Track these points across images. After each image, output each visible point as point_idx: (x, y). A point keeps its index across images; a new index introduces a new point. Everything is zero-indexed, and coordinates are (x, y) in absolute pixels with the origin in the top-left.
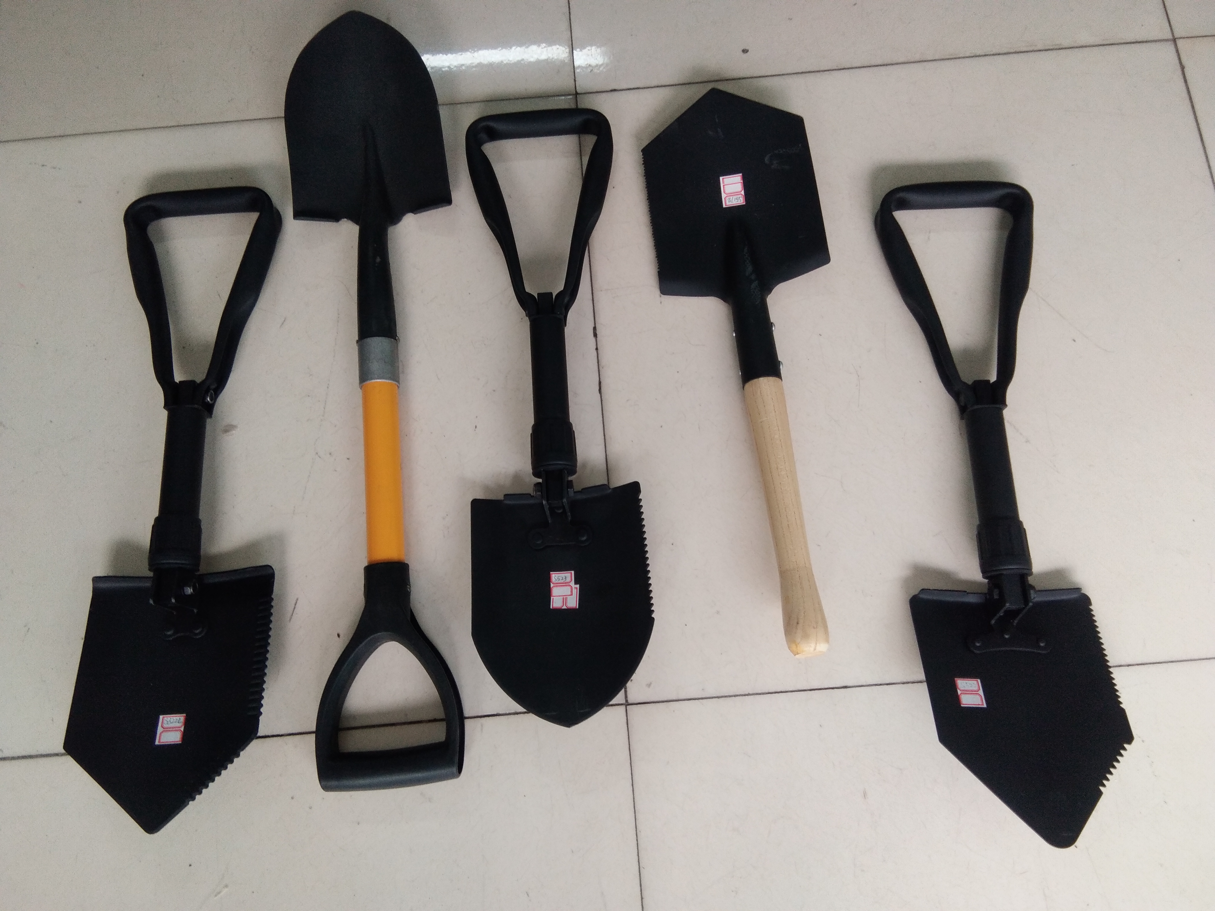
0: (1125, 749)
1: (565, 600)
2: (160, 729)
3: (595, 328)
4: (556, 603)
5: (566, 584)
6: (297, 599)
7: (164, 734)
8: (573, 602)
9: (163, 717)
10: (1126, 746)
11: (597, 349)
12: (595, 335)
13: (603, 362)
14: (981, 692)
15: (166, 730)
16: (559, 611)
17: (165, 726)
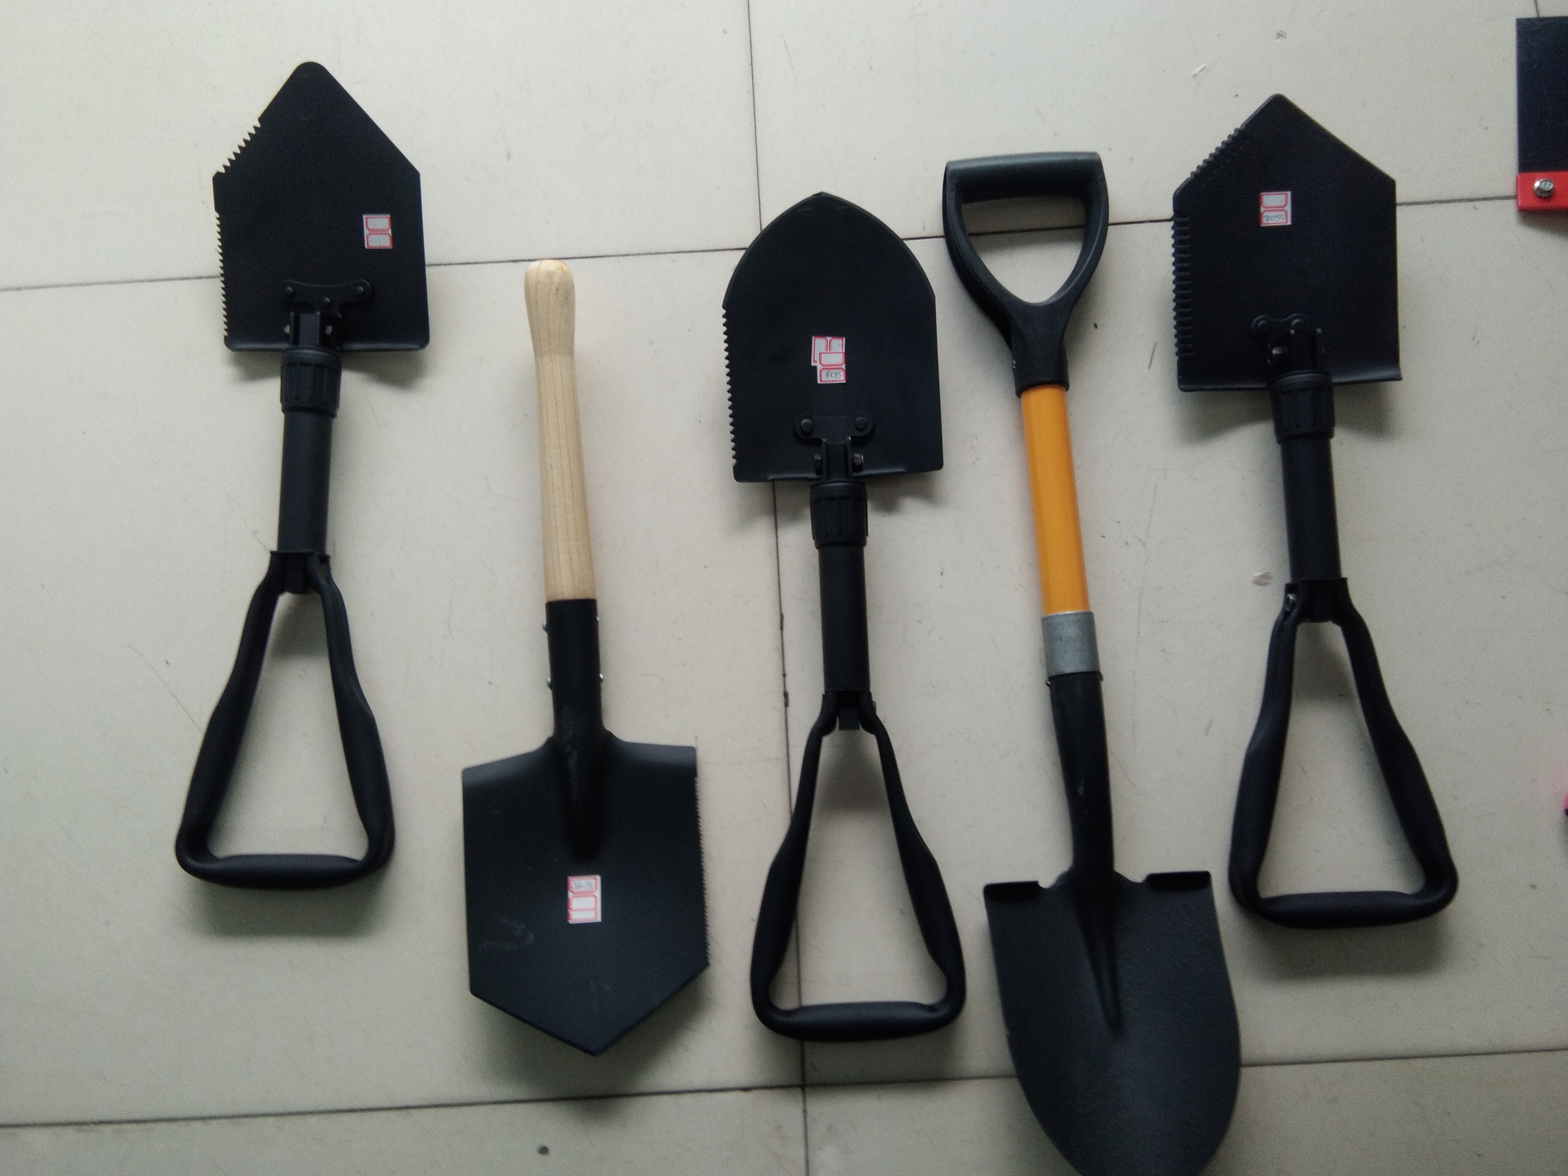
0: (225, 167)
1: (829, 347)
2: (1289, 208)
3: (786, 704)
4: (838, 345)
5: (828, 367)
6: (1150, 367)
7: (1282, 203)
8: (819, 344)
9: (1287, 222)
10: (223, 170)
11: (784, 675)
12: (786, 695)
13: (776, 657)
14: (366, 232)
15: (1281, 208)
16: (835, 334)
17: (1283, 213)
